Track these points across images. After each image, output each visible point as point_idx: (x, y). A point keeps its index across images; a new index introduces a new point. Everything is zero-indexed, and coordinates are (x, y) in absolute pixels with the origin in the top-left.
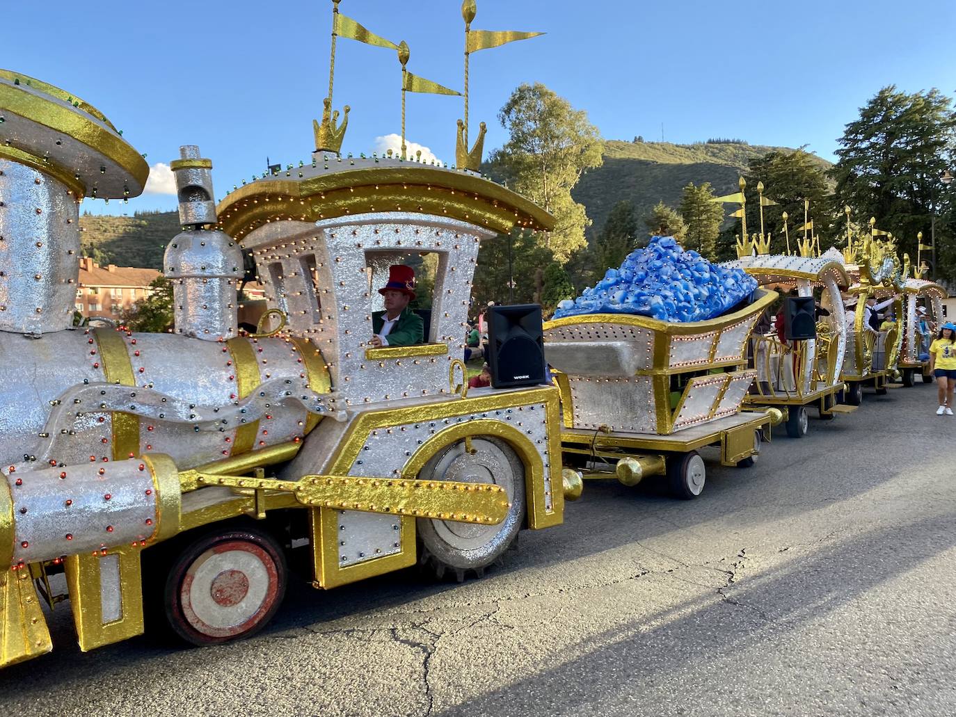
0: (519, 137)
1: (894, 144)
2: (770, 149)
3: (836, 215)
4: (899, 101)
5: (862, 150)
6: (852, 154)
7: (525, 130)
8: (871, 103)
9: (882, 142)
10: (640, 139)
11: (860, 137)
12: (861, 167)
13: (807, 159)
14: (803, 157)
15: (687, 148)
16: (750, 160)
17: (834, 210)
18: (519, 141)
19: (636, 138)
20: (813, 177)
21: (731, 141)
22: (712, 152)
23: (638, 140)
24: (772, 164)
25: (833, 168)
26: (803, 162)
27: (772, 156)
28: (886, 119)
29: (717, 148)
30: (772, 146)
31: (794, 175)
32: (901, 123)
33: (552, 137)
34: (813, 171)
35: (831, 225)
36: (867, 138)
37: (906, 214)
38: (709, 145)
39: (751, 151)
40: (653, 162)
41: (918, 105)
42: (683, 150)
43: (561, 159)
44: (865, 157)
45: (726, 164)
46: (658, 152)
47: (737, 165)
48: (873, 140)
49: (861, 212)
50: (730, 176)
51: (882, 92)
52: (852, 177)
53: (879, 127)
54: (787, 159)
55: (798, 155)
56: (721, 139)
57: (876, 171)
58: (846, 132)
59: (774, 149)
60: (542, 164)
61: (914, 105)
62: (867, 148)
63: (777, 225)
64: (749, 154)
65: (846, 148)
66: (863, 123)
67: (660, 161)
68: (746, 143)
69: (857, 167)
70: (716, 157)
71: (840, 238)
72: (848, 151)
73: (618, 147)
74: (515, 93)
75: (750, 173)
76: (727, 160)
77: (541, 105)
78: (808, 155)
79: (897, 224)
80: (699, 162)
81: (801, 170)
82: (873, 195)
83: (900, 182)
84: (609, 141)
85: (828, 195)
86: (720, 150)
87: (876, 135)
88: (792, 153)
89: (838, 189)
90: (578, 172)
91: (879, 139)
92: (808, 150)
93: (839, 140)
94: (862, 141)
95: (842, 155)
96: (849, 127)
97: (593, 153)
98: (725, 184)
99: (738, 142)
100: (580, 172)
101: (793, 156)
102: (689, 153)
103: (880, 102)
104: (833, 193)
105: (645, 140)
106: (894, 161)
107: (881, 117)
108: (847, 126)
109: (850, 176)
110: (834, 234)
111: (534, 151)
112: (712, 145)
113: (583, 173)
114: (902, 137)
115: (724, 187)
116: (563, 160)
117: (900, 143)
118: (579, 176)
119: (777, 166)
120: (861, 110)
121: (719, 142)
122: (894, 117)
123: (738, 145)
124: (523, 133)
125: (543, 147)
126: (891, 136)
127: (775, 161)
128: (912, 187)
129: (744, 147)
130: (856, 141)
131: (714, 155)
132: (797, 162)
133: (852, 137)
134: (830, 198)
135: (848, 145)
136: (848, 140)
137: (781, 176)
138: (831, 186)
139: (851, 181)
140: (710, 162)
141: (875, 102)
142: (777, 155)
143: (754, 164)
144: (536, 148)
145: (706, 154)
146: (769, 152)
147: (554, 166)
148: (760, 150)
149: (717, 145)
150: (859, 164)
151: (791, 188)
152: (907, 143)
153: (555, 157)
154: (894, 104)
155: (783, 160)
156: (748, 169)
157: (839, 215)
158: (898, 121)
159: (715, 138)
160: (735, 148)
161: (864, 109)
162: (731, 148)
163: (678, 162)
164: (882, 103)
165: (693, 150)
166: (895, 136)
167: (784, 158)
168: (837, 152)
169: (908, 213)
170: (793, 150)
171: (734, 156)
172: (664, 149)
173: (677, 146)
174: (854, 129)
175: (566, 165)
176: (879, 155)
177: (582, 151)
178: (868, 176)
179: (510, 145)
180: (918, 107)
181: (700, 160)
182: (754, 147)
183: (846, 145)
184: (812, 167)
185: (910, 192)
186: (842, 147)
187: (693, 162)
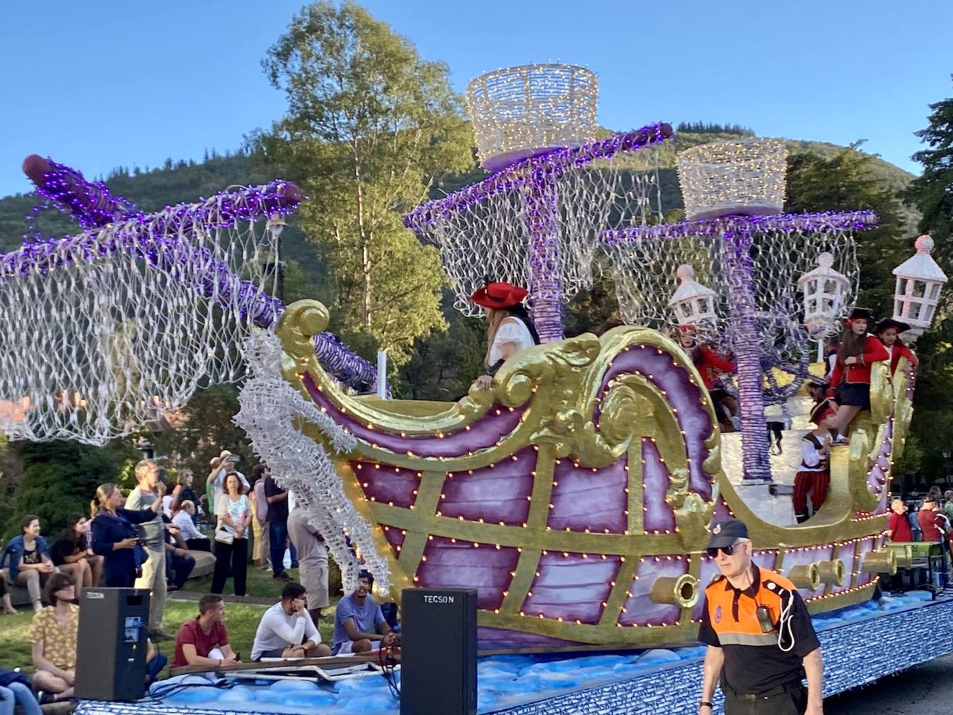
0: (306, 107)
2: (797, 145)
6: (946, 160)
7: (319, 94)
13: (863, 168)
14: (856, 164)
18: (306, 116)
21: (723, 128)
24: (798, 177)
25: (912, 186)
26: (858, 173)
29: (696, 141)
30: (800, 140)
31: (842, 197)
33: (376, 111)
34: (874, 191)
38: (680, 134)
43: (391, 155)
54: (828, 166)
55: (846, 160)
56: (704, 124)
58: (931, 119)
59: (805, 145)
60: (352, 164)
65: (934, 148)
68: (751, 134)
72: (939, 155)
74: (299, 16)
77: (354, 49)
78: (866, 159)
80: (662, 167)
81: (852, 188)
85: (904, 236)
88: (837, 154)
90: (425, 182)
92: (867, 150)
93: (921, 133)
95: (927, 162)
96: (937, 110)
97: (454, 146)
99: (737, 130)
100: (431, 183)
101: (838, 161)
104: (915, 233)
108: (933, 107)
111: (336, 136)
112: (686, 135)
113: (436, 183)
116: (395, 156)
118: (427, 190)
119: (809, 180)
121: (699, 129)
123: (736, 137)
124: (315, 100)
125: (354, 131)
127: (805, 170)
132: (846, 174)
133: (943, 129)
134: (910, 243)
135: (938, 144)
136: (936, 134)
138: (911, 219)
144: (341, 131)
147: (378, 169)
149: (695, 135)
153: (380, 152)
159: (691, 122)
167: (821, 165)
168: (919, 156)
170: (840, 148)
174: (946, 113)
175: (402, 167)
177: (434, 141)
179: (286, 122)
181: (665, 163)
183: (933, 144)
184: (872, 183)
186: (927, 146)
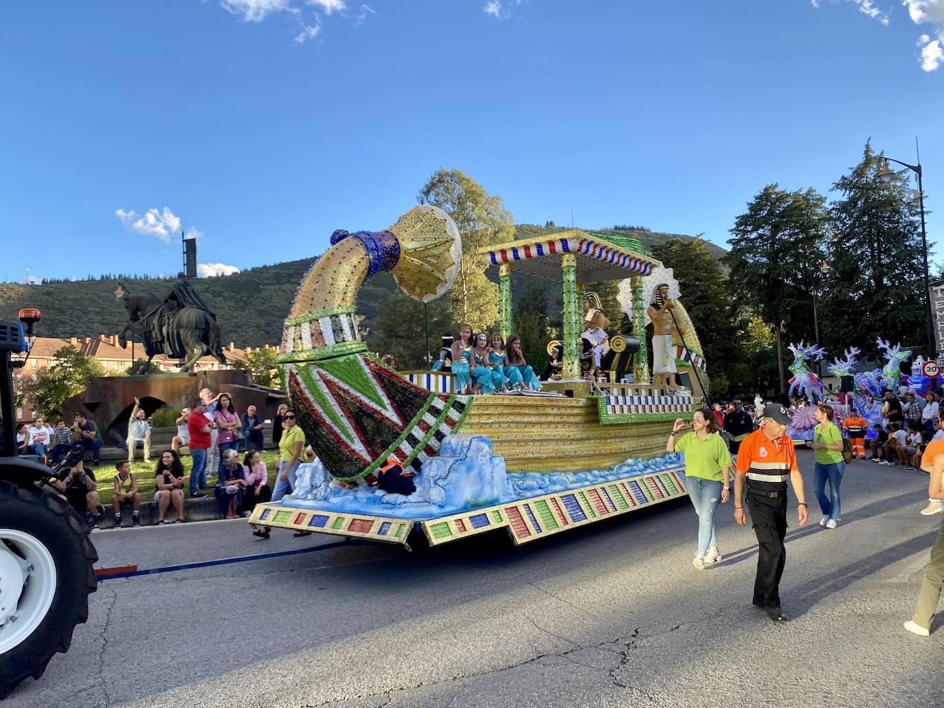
1: (779, 235)
3: (731, 298)
4: (782, 197)
5: (751, 241)
6: (743, 243)
8: (757, 198)
9: (769, 234)
10: (551, 223)
11: (750, 228)
12: (751, 255)
13: (702, 247)
14: (699, 245)
16: (652, 247)
17: (729, 294)
19: (547, 222)
20: (710, 263)
21: (636, 227)
24: (671, 250)
25: (726, 255)
26: (700, 249)
27: (672, 243)
28: (771, 213)
30: (672, 233)
31: (692, 261)
32: (784, 217)
33: (468, 220)
34: (708, 258)
35: (727, 308)
36: (755, 230)
37: (793, 300)
38: (615, 231)
39: (654, 237)
41: (798, 201)
44: (754, 247)
48: (760, 231)
49: (752, 296)
51: (766, 189)
52: (744, 264)
53: (765, 220)
54: (685, 246)
55: (694, 243)
57: (764, 260)
58: (736, 223)
59: (675, 236)
61: (794, 202)
62: (756, 239)
64: (652, 240)
65: (737, 238)
66: (751, 216)
68: (649, 230)
69: (748, 255)
71: (735, 319)
72: (739, 241)
73: (531, 231)
74: (433, 175)
77: (459, 190)
78: (704, 242)
79: (785, 308)
81: (697, 256)
82: (762, 280)
83: (785, 270)
84: (523, 225)
85: (722, 280)
87: (763, 228)
88: (691, 240)
89: (732, 275)
91: (765, 231)
92: (705, 238)
93: (731, 231)
94: (751, 232)
95: (734, 244)
96: (739, 219)
97: (505, 236)
99: (642, 229)
101: (691, 244)
103: (765, 198)
104: (728, 278)
105: (556, 224)
106: (779, 251)
107: (766, 212)
108: (737, 218)
109: (741, 263)
110: (729, 316)
112: (618, 231)
114: (785, 230)
116: (478, 241)
117: (784, 235)
119: (676, 252)
120: (748, 204)
121: (624, 228)
122: (778, 212)
123: (642, 232)
126: (776, 228)
127: (675, 248)
128: (796, 275)
129: (648, 233)
130: (746, 232)
132: (694, 249)
133: (742, 228)
134: (725, 282)
135: (739, 235)
136: (738, 230)
137: (681, 261)
138: (726, 271)
139: (743, 268)
141: (760, 198)
142: (677, 242)
143: (656, 250)
146: (669, 240)
147: (469, 247)
148: (663, 236)
149: (622, 231)
150: (749, 252)
151: (690, 272)
152: (790, 236)
154: (777, 200)
155: (681, 247)
157: (734, 298)
158: (782, 215)
159: (620, 225)
160: (639, 234)
161: (751, 204)
162: (636, 234)
164: (766, 198)
166: (779, 229)
167: (683, 245)
168: (730, 241)
169: (794, 298)
170: (692, 237)
174: (743, 221)
175: (481, 246)
176: (766, 245)
177: (496, 233)
178: (757, 264)
180: (798, 204)
182: (656, 234)
183: (737, 236)
184: (707, 254)
185: (795, 279)
186: (734, 236)
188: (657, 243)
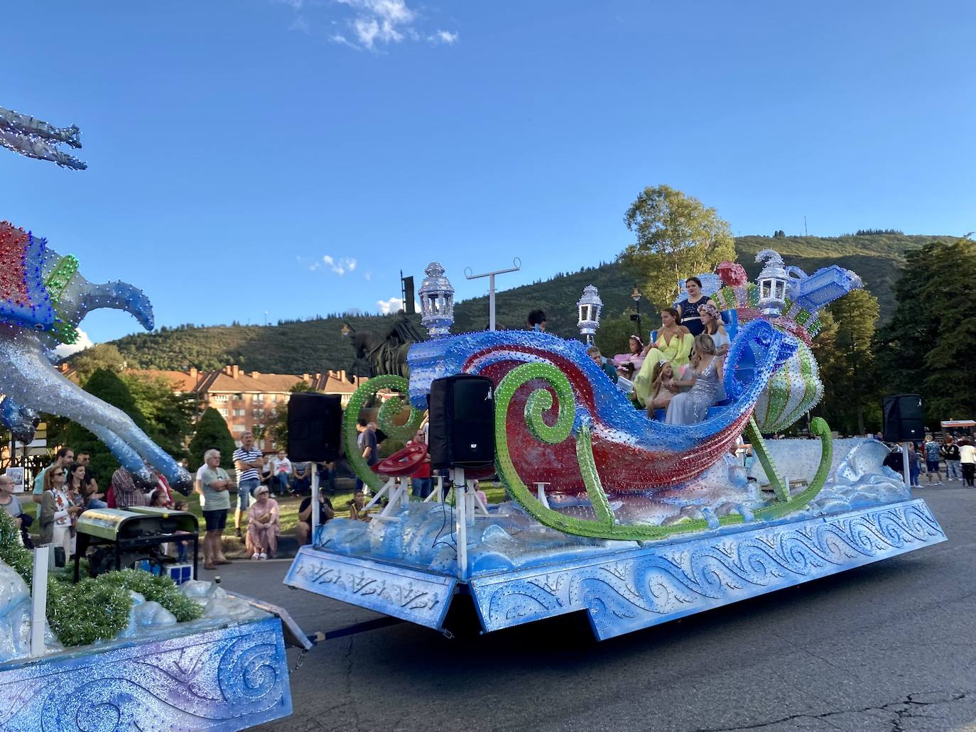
2: (929, 238)
7: (655, 231)
10: (781, 233)
13: (972, 248)
14: (968, 247)
15: (834, 241)
16: (905, 252)
19: (776, 232)
21: (884, 231)
22: (862, 244)
23: (779, 235)
24: (931, 255)
26: (969, 252)
27: (932, 247)
29: (867, 240)
30: (932, 235)
31: (959, 266)
38: (859, 236)
39: (909, 241)
40: (796, 256)
42: (829, 243)
45: (879, 256)
46: (801, 246)
47: (892, 256)
50: (884, 269)
54: (950, 249)
55: (961, 244)
56: (873, 230)
59: (934, 238)
60: (673, 263)
63: (942, 320)
64: (906, 244)
67: (804, 256)
68: (901, 233)
70: (868, 249)
73: (757, 243)
75: (907, 266)
76: (879, 252)
80: (848, 255)
81: (966, 260)
84: (748, 237)
86: (872, 241)
88: (956, 242)
98: (879, 277)
99: (892, 232)
100: (715, 269)
101: (956, 246)
102: (836, 246)
105: (787, 234)
111: (664, 250)
112: (862, 236)
115: (878, 281)
116: (696, 257)
119: (938, 257)
121: (869, 233)
123: (892, 236)
125: (674, 247)
127: (935, 252)
129: (899, 237)
131: (865, 247)
132: (961, 252)
137: (944, 267)
140: (861, 254)
142: (938, 245)
143: (911, 256)
144: (667, 248)
145: (856, 246)
146: (928, 243)
148: (919, 239)
149: (868, 237)
151: (956, 280)
153: (687, 256)
155: (944, 251)
156: (905, 260)
159: (865, 229)
160: (889, 239)
162: (884, 239)
163: (825, 255)
165: (840, 243)
167: (946, 248)
170: (957, 238)
171: (889, 247)
172: (808, 243)
173: (822, 239)
175: (700, 263)
179: (636, 246)
181: (849, 253)
182: (911, 237)
187: (841, 255)
188: (911, 246)
